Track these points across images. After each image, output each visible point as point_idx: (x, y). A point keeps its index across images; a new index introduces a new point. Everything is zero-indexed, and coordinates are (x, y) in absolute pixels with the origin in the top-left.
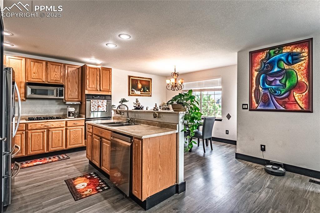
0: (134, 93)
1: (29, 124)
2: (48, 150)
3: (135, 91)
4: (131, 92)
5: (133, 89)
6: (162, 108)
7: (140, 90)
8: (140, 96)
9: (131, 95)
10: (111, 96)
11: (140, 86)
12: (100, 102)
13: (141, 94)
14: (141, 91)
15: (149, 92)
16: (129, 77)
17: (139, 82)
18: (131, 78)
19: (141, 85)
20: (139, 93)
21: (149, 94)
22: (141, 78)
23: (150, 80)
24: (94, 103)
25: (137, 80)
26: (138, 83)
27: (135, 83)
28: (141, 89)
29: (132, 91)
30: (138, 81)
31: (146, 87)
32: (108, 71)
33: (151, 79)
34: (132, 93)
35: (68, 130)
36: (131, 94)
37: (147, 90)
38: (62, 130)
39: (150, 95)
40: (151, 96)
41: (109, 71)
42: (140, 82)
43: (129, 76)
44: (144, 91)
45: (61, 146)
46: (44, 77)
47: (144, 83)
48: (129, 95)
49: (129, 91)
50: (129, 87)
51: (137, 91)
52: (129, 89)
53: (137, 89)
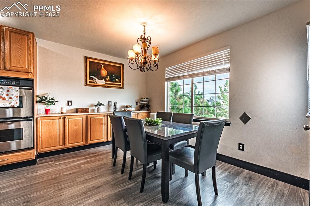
3: (97, 80)
4: (88, 80)
5: (93, 77)
6: (139, 104)
7: (104, 78)
8: (105, 87)
9: (90, 85)
10: (32, 80)
11: (104, 73)
13: (106, 84)
14: (107, 79)
15: (120, 82)
16: (86, 58)
17: (103, 67)
18: (88, 60)
19: (107, 72)
20: (103, 82)
21: (120, 85)
22: (105, 61)
23: (121, 66)
25: (99, 64)
26: (101, 68)
27: (96, 68)
29: (91, 79)
30: (101, 66)
31: (115, 76)
33: (123, 65)
34: (90, 82)
36: (88, 83)
37: (117, 80)
39: (121, 86)
40: (123, 88)
41: (27, 37)
42: (104, 68)
43: (85, 57)
44: (112, 80)
47: (111, 69)
48: (86, 84)
49: (86, 79)
50: (85, 73)
51: (99, 80)
52: (86, 75)
53: (99, 76)
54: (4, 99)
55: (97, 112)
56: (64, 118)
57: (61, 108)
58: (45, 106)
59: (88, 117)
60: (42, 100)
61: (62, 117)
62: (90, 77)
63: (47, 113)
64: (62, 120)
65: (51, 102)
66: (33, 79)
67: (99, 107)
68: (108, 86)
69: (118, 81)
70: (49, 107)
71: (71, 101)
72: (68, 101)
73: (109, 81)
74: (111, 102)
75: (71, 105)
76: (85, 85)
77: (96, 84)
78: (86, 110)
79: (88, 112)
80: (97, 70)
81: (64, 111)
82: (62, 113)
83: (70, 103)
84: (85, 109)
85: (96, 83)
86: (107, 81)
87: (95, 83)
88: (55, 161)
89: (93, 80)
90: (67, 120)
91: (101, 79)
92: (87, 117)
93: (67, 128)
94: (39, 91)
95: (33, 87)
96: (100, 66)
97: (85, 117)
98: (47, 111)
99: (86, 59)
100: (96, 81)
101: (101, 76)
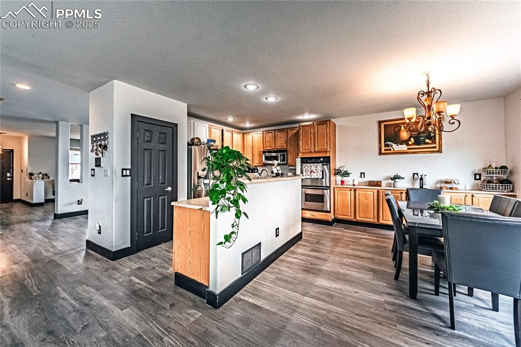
0: (390, 150)
3: (394, 146)
4: (383, 148)
5: (389, 143)
6: (482, 178)
7: (406, 142)
8: (407, 153)
9: (384, 154)
10: (328, 158)
11: (404, 135)
12: (313, 167)
13: (408, 149)
14: (410, 143)
15: (435, 143)
16: (380, 122)
17: (402, 128)
18: (383, 124)
19: (409, 133)
20: (404, 147)
21: (435, 147)
24: (306, 167)
25: (398, 125)
26: (400, 129)
27: (393, 132)
28: (410, 140)
30: (401, 127)
31: (424, 135)
32: (325, 124)
34: (385, 150)
36: (383, 151)
37: (427, 141)
39: (437, 149)
40: (440, 151)
43: (379, 121)
44: (417, 142)
46: (273, 145)
48: (380, 153)
49: (380, 147)
50: (379, 140)
51: (398, 145)
52: (380, 143)
53: (398, 141)
54: (314, 173)
55: (394, 187)
56: (355, 190)
57: (353, 180)
58: (341, 178)
59: (380, 192)
60: (338, 172)
61: (353, 189)
62: (385, 145)
63: (342, 185)
64: (353, 192)
65: (346, 174)
66: (330, 157)
67: (396, 180)
68: (411, 152)
69: (431, 142)
70: (345, 179)
71: (364, 173)
72: (361, 173)
73: (413, 144)
74: (417, 174)
75: (364, 177)
76: (379, 155)
77: (394, 152)
78: (378, 184)
79: (380, 186)
80: (394, 133)
81: (356, 183)
82: (354, 185)
83: (363, 174)
84: (377, 182)
85: (394, 150)
86: (410, 145)
87: (392, 150)
88: (345, 229)
89: (389, 147)
90: (357, 192)
91: (400, 144)
92: (378, 192)
93: (357, 200)
94: (338, 164)
95: (330, 163)
97: (376, 191)
98: (342, 182)
99: (379, 124)
100: (393, 148)
101: (400, 140)
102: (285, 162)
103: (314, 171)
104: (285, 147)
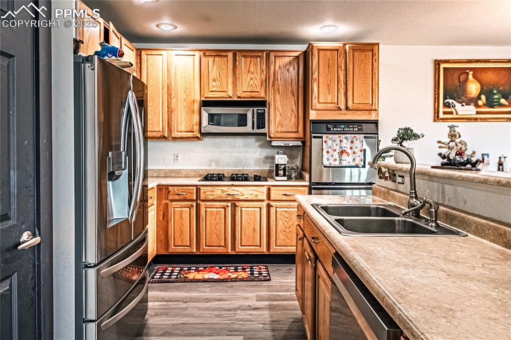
0: (451, 113)
1: (202, 188)
2: (235, 250)
3: (458, 106)
4: (441, 110)
5: (451, 101)
7: (474, 101)
8: (476, 119)
9: (444, 120)
10: (376, 123)
11: (473, 88)
12: (345, 141)
13: (478, 113)
14: (480, 103)
16: (437, 63)
17: (470, 77)
18: (443, 66)
19: (479, 86)
20: (471, 110)
22: (477, 61)
24: (330, 142)
25: (464, 71)
26: (467, 78)
27: (457, 81)
28: (480, 99)
29: (447, 105)
30: (468, 74)
31: (499, 92)
32: (368, 50)
34: (445, 113)
35: (272, 209)
36: (441, 115)
37: (503, 101)
38: (260, 208)
41: (371, 53)
42: (474, 76)
43: (436, 61)
44: (490, 103)
45: (259, 245)
46: (230, 87)
47: (490, 77)
48: (437, 118)
49: (436, 106)
50: (435, 94)
51: (463, 105)
53: (464, 98)
54: (348, 155)
62: (444, 103)
66: (378, 120)
69: (507, 103)
73: (485, 105)
76: (435, 121)
77: (457, 116)
80: (458, 84)
85: (457, 114)
86: (480, 107)
87: (455, 113)
89: (450, 107)
91: (467, 104)
95: (378, 133)
96: (465, 74)
99: (437, 66)
100: (455, 110)
101: (466, 97)
102: (265, 131)
103: (349, 150)
104: (263, 95)
